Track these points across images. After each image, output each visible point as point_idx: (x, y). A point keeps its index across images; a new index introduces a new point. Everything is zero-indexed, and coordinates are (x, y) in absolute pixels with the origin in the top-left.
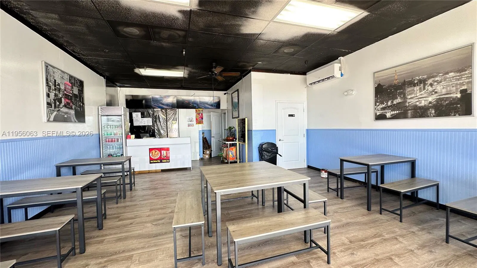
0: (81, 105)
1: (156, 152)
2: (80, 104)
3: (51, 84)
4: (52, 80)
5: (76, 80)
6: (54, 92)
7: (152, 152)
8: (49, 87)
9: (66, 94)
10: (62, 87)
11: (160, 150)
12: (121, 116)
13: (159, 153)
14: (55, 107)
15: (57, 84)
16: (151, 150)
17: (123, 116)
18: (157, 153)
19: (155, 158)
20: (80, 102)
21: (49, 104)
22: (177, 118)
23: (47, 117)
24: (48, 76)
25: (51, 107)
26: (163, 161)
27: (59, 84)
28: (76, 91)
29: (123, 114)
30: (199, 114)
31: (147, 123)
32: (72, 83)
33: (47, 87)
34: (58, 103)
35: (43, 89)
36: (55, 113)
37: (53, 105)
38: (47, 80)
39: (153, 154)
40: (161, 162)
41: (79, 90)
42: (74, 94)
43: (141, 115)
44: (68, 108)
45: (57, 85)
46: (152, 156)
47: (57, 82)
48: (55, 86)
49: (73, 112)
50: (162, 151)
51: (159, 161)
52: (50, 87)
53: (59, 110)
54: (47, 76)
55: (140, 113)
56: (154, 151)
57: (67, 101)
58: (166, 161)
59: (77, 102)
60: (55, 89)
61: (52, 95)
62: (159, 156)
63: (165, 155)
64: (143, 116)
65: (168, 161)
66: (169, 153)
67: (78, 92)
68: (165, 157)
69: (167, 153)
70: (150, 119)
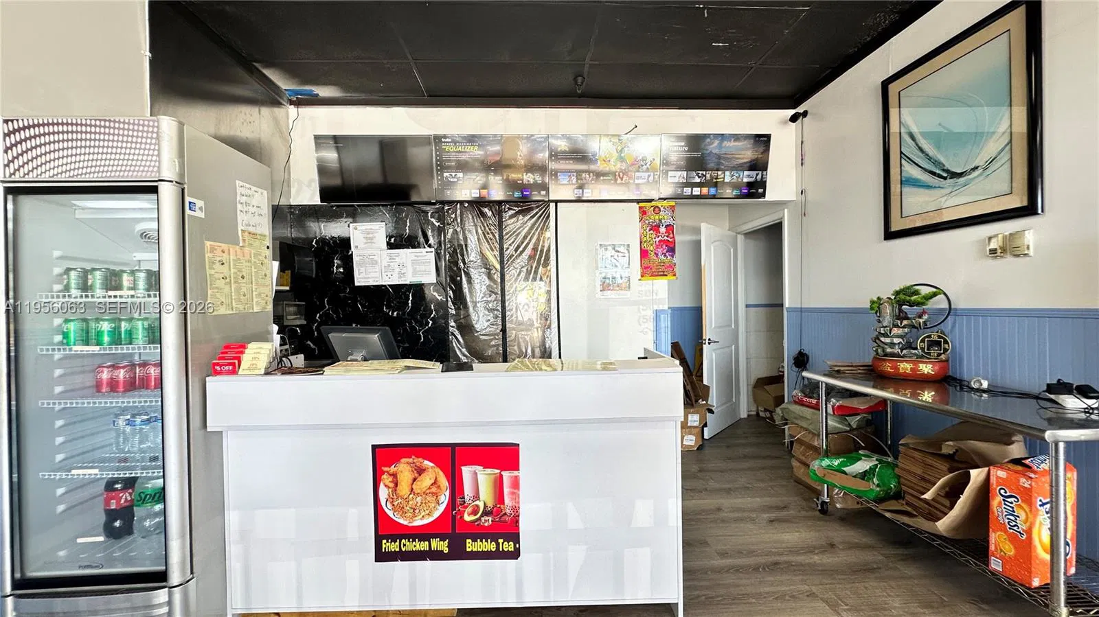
1: (420, 471)
7: (394, 475)
11: (451, 457)
12: (154, 190)
13: (444, 482)
16: (384, 456)
17: (168, 193)
18: (426, 481)
19: (418, 522)
22: (549, 250)
26: (470, 546)
29: (169, 170)
30: (655, 228)
31: (415, 273)
39: (404, 489)
40: (458, 553)
43: (389, 235)
46: (400, 509)
50: (467, 471)
51: (443, 546)
56: (404, 469)
58: (492, 547)
62: (442, 508)
63: (486, 497)
64: (398, 242)
65: (509, 547)
66: (516, 484)
68: (486, 513)
69: (499, 485)
70: (428, 255)
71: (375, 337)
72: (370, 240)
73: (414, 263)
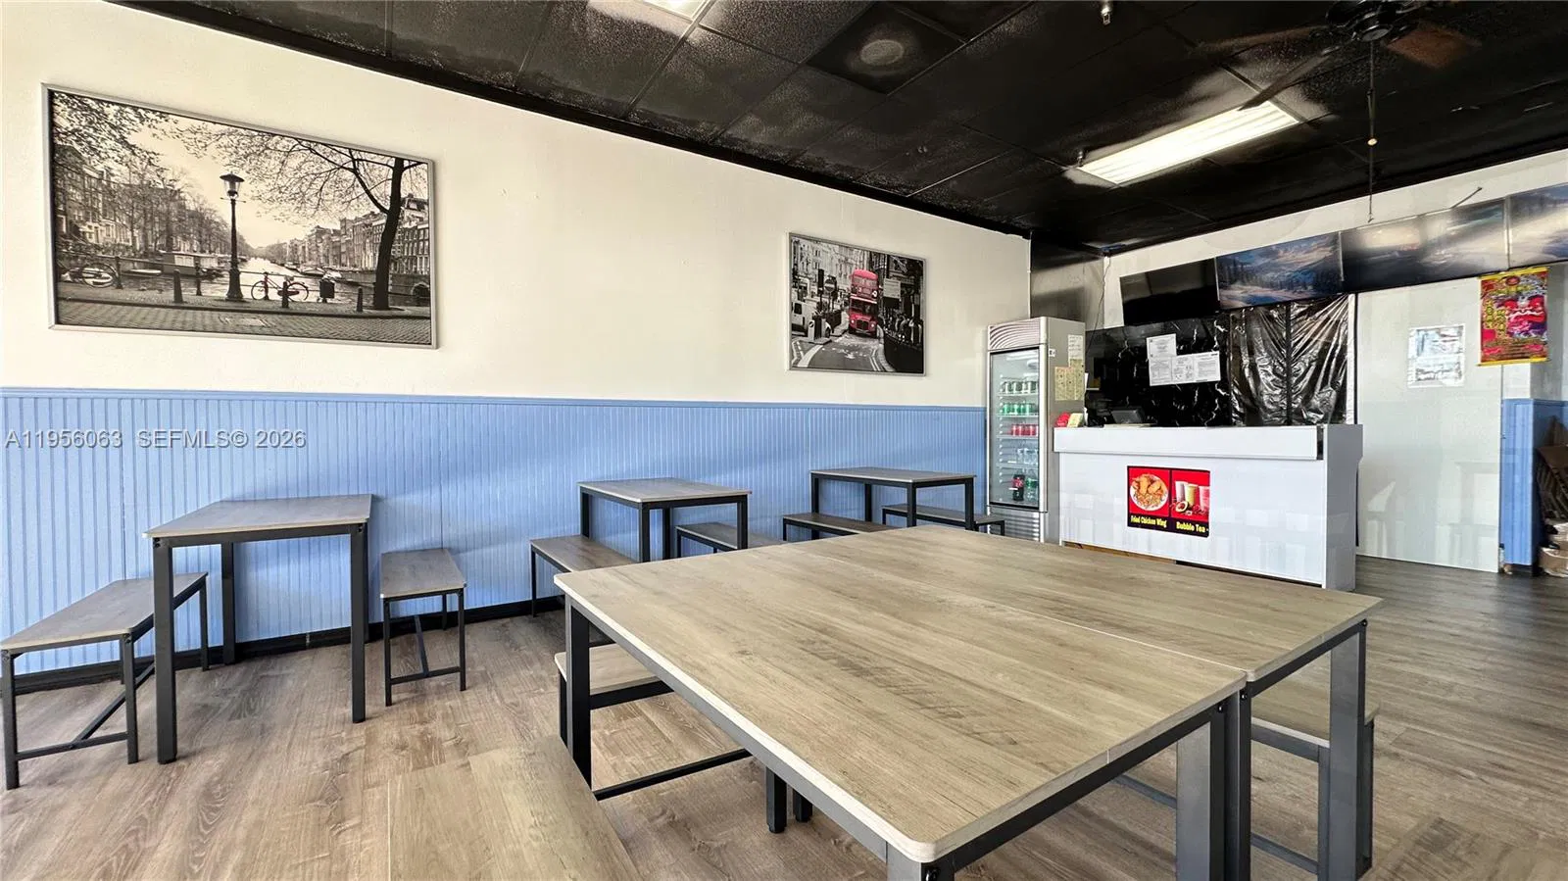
0: (911, 325)
1: (1152, 482)
2: (907, 324)
3: (807, 281)
4: (810, 270)
5: (895, 262)
6: (818, 299)
7: (1138, 483)
8: (802, 292)
9: (853, 300)
10: (844, 285)
11: (1170, 476)
12: (1038, 348)
13: (1165, 489)
14: (818, 334)
15: (826, 279)
16: (1134, 472)
17: (1042, 348)
18: (1155, 487)
19: (1150, 509)
20: (909, 316)
21: (797, 329)
23: (792, 357)
24: (800, 265)
25: (806, 336)
26: (1179, 526)
27: (834, 278)
28: (892, 289)
29: (1043, 340)
30: (1509, 303)
31: (1201, 373)
32: (877, 272)
33: (794, 290)
34: (828, 325)
35: (784, 294)
36: (817, 349)
37: (811, 331)
38: (794, 273)
39: (1143, 490)
40: (1171, 528)
41: (902, 285)
42: (885, 298)
43: (1179, 343)
44: (859, 335)
45: (828, 282)
46: (1139, 500)
47: (826, 274)
48: (820, 284)
49: (877, 346)
50: (1178, 484)
51: (1164, 524)
52: (805, 288)
53: (831, 341)
54: (796, 265)
55: (1174, 335)
56: (1144, 480)
57: (859, 317)
58: (1192, 528)
59: (894, 320)
60: (820, 293)
61: (810, 308)
62: (1163, 503)
63: (1189, 499)
64: (1186, 347)
65: (1202, 530)
66: (1207, 494)
67: (902, 292)
68: (1189, 508)
69: (1196, 493)
70: (1213, 358)
71: (1135, 412)
72: (1162, 348)
73: (1200, 364)
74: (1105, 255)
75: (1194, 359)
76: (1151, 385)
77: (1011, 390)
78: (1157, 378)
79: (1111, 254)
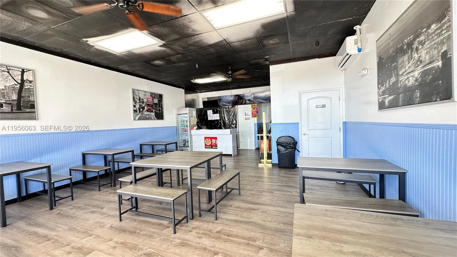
0: (160, 109)
2: (159, 109)
3: (137, 100)
4: (137, 97)
5: (156, 95)
6: (139, 104)
8: (136, 102)
9: (147, 104)
10: (145, 100)
11: (211, 138)
12: (187, 114)
13: (211, 141)
14: (140, 112)
15: (141, 99)
18: (209, 140)
19: (209, 145)
20: (160, 107)
21: (135, 111)
22: (236, 113)
23: (134, 117)
24: (135, 96)
25: (137, 112)
26: (213, 147)
27: (143, 99)
28: (156, 101)
29: (188, 112)
30: (254, 109)
31: (217, 118)
32: (152, 97)
33: (134, 102)
34: (142, 110)
35: (132, 103)
36: (139, 115)
37: (138, 111)
38: (134, 98)
39: (207, 141)
40: (212, 148)
41: (158, 100)
42: (154, 103)
43: (213, 112)
44: (149, 112)
45: (141, 100)
46: (207, 143)
47: (141, 98)
48: (140, 100)
49: (153, 114)
50: (213, 140)
51: (210, 147)
52: (136, 101)
53: (143, 113)
54: (134, 96)
55: (212, 110)
56: (207, 139)
57: (149, 108)
59: (157, 108)
60: (140, 102)
61: (138, 106)
62: (210, 143)
63: (214, 143)
64: (214, 113)
65: (216, 147)
66: (217, 141)
67: (158, 102)
68: (214, 144)
69: (215, 141)
70: (218, 115)
71: (205, 126)
72: (210, 113)
74: (199, 93)
75: (215, 115)
76: (209, 120)
77: (182, 122)
78: (209, 119)
79: (200, 92)
